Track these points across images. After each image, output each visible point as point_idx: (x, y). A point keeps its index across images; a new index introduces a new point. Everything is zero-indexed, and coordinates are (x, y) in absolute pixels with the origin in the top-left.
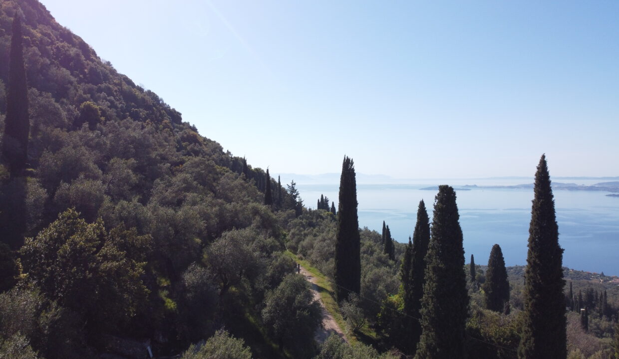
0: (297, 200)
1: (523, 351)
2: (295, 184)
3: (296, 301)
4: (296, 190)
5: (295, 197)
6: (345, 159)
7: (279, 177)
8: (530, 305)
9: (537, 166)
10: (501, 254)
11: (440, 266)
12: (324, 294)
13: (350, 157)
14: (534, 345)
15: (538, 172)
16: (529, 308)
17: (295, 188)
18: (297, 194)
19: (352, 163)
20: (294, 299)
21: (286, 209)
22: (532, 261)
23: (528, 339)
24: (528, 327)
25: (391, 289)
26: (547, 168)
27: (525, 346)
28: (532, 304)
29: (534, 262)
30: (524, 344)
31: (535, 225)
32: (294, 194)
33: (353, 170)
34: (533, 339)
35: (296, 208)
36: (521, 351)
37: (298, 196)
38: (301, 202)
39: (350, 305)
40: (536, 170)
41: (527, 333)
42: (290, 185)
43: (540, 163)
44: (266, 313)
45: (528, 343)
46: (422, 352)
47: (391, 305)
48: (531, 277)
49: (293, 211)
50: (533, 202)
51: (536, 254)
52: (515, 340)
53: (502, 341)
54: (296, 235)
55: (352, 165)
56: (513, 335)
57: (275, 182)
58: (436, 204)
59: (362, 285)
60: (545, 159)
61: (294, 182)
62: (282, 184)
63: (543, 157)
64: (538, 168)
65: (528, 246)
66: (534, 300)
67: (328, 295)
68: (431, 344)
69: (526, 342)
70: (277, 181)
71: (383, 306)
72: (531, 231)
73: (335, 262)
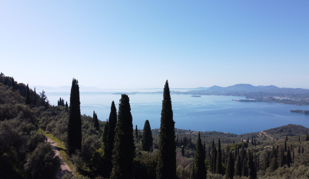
0: (46, 101)
1: (159, 169)
2: (44, 92)
3: (45, 158)
4: (45, 96)
5: (45, 99)
6: (73, 80)
7: (35, 88)
8: (161, 148)
9: (164, 85)
10: (149, 124)
11: (122, 133)
12: (62, 151)
13: (76, 79)
14: (163, 166)
15: (165, 88)
16: (161, 149)
17: (45, 95)
18: (46, 98)
19: (77, 82)
20: (44, 156)
21: (39, 106)
22: (162, 128)
24: (161, 158)
25: (97, 146)
26: (168, 86)
27: (159, 167)
28: (162, 147)
29: (163, 128)
30: (159, 166)
31: (164, 112)
32: (44, 98)
33: (78, 86)
34: (162, 163)
35: (45, 105)
36: (157, 169)
37: (46, 99)
38: (48, 102)
39: (76, 156)
40: (164, 87)
41: (160, 161)
42: (42, 93)
43: (166, 83)
44: (26, 166)
45: (161, 165)
46: (113, 176)
47: (98, 154)
48: (162, 135)
49: (43, 107)
50: (163, 101)
51: (164, 125)
52: (155, 164)
53: (149, 165)
54: (45, 120)
55: (77, 83)
56: (154, 162)
57: (32, 91)
58: (120, 104)
59: (83, 145)
60: (168, 82)
61: (44, 91)
62: (36, 92)
63: (167, 81)
64: (165, 86)
65: (161, 121)
66: (163, 146)
67: (64, 152)
68: (118, 172)
69: (160, 165)
70: (34, 91)
71: (93, 155)
72: (162, 114)
73: (68, 134)
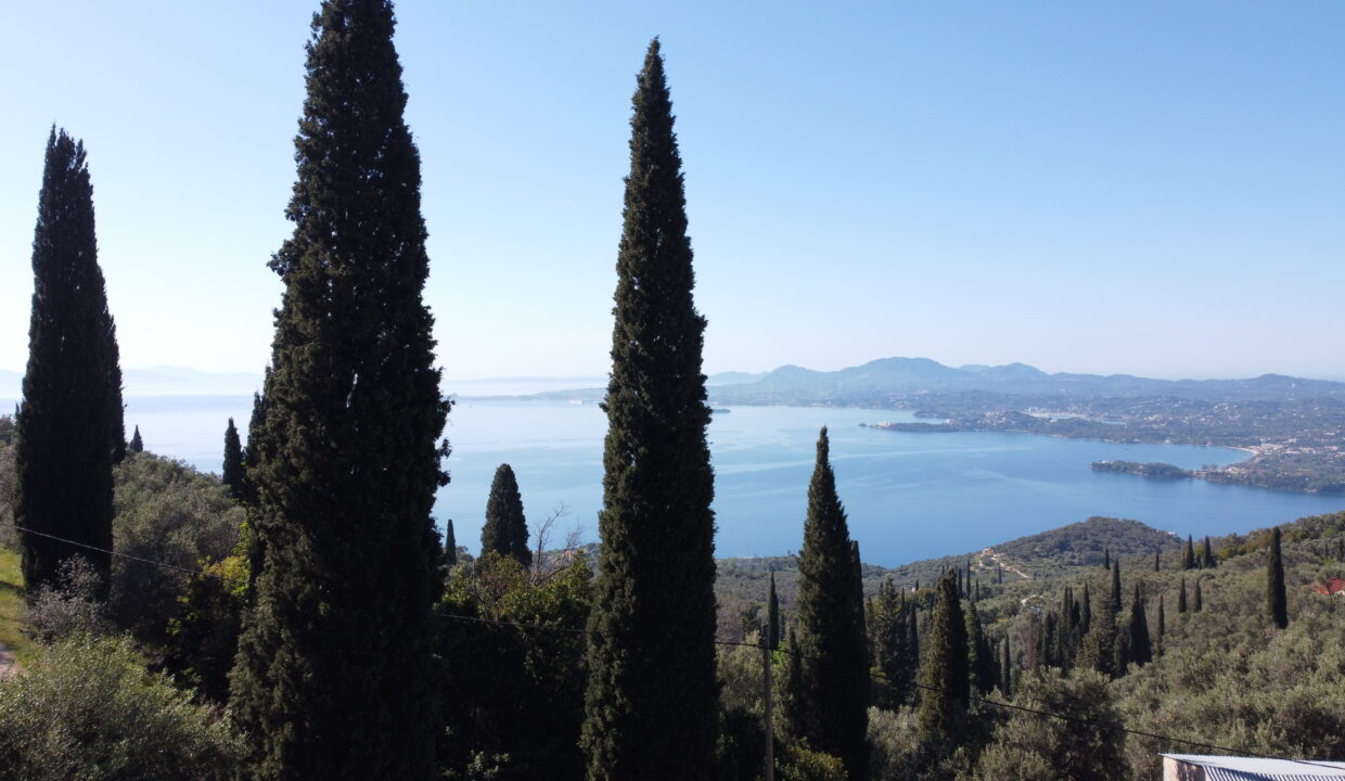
6: (53, 137)
9: (638, 73)
10: (515, 486)
15: (643, 88)
19: (82, 155)
23: (617, 588)
26: (663, 80)
27: (608, 609)
29: (633, 353)
30: (606, 606)
31: (635, 245)
33: (85, 175)
34: (630, 583)
36: (596, 628)
40: (634, 86)
41: (610, 569)
43: (647, 63)
45: (617, 599)
47: (213, 585)
50: (626, 180)
55: (80, 161)
63: (656, 46)
64: (641, 80)
65: (615, 312)
